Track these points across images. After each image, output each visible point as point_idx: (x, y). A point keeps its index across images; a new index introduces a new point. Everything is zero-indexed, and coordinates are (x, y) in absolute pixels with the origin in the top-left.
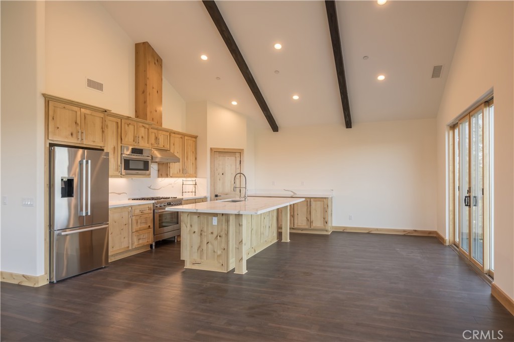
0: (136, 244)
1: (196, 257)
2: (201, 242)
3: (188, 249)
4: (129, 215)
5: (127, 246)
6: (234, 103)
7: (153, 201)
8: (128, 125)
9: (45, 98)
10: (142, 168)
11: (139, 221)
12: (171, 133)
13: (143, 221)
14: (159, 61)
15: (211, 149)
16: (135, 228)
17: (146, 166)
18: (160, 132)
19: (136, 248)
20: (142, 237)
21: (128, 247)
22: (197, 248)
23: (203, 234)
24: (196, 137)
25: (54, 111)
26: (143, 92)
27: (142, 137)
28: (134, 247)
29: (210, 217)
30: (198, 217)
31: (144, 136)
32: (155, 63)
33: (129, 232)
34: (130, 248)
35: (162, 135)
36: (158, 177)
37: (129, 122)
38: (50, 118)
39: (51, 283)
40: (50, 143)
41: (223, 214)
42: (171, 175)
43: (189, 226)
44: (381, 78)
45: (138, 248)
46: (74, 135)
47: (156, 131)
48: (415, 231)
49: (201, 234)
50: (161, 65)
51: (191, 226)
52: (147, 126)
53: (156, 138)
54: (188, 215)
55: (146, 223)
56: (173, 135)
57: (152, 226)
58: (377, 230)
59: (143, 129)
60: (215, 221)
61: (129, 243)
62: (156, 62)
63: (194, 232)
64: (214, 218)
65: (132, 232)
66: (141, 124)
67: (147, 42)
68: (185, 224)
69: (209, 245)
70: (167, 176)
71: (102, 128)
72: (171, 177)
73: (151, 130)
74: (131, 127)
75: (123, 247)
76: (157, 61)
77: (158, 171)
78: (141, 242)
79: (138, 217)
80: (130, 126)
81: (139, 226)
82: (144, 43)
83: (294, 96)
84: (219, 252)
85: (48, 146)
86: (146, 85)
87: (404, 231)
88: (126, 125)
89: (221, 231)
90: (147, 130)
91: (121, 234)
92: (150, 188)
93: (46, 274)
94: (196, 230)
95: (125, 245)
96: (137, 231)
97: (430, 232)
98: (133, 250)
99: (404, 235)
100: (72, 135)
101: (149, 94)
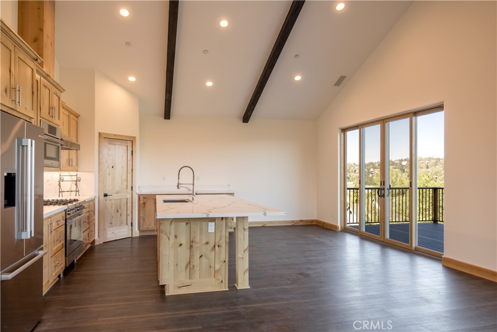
1: (183, 278)
2: (191, 256)
3: (172, 268)
4: (49, 229)
6: (132, 79)
7: (65, 207)
11: (56, 238)
15: (100, 134)
16: (53, 249)
21: (49, 281)
22: (184, 266)
23: (194, 245)
24: (78, 116)
29: (204, 223)
30: (187, 224)
41: (222, 218)
43: (172, 237)
44: (298, 78)
48: (301, 221)
49: (191, 247)
51: (176, 237)
54: (171, 223)
57: (64, 244)
58: (271, 222)
60: (211, 227)
63: (181, 245)
64: (210, 224)
68: (166, 235)
69: (203, 259)
78: (57, 269)
79: (55, 233)
81: (56, 246)
83: (207, 81)
84: (217, 267)
87: (293, 222)
89: (221, 239)
94: (184, 242)
97: (312, 221)
99: (293, 226)
100: (6, 92)
101: (45, 45)
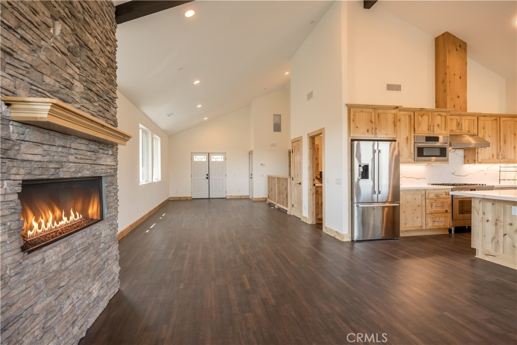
0: (430, 225)
1: (489, 248)
2: (497, 232)
4: (422, 197)
5: (421, 225)
7: (452, 187)
8: (422, 116)
9: (348, 106)
10: (439, 154)
11: (434, 204)
12: (479, 116)
13: (439, 204)
14: (461, 46)
16: (429, 210)
17: (443, 152)
18: (464, 117)
19: (430, 229)
20: (437, 219)
21: (422, 227)
22: (490, 239)
23: (499, 224)
25: (354, 115)
26: (443, 82)
27: (438, 125)
28: (428, 228)
30: (493, 204)
31: (440, 124)
32: (457, 50)
33: (422, 213)
34: (424, 228)
35: (467, 121)
36: (465, 163)
37: (422, 113)
38: (352, 121)
39: (353, 241)
40: (351, 139)
42: (480, 161)
43: (481, 213)
45: (432, 229)
46: (370, 131)
47: (458, 117)
49: (496, 224)
50: (465, 50)
51: (484, 213)
52: (444, 114)
53: (458, 124)
54: (480, 202)
55: (442, 207)
56: (481, 118)
57: (450, 211)
59: (439, 118)
60: (515, 211)
61: (422, 223)
62: (458, 48)
63: (488, 221)
64: (513, 207)
65: (426, 214)
66: (436, 113)
67: (447, 32)
68: (476, 210)
69: (507, 237)
70: (474, 162)
71: (394, 123)
72: (480, 163)
73: (449, 118)
74: (425, 117)
75: (416, 226)
76: (460, 46)
77: (465, 157)
78: (436, 224)
79: (432, 201)
80: (424, 116)
81: (434, 209)
82: (443, 34)
85: (350, 141)
86: (446, 74)
88: (420, 117)
90: (443, 118)
91: (413, 213)
92: (453, 174)
93: (349, 233)
94: (490, 219)
95: (418, 223)
96: (431, 213)
98: (426, 230)
100: (368, 131)
101: (450, 82)
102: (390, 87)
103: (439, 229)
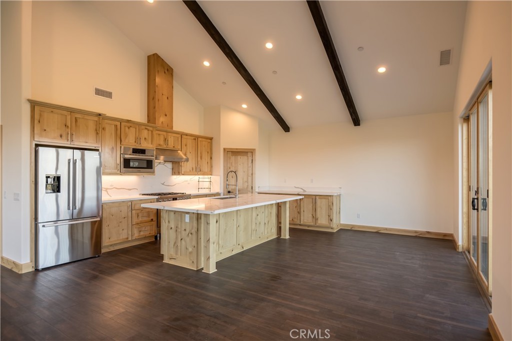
0: (136, 235)
1: (172, 252)
2: (177, 238)
3: (167, 244)
4: (128, 209)
5: (126, 237)
6: (244, 106)
7: (157, 197)
8: (129, 128)
9: (31, 103)
10: (145, 166)
11: (140, 215)
12: (182, 135)
13: (145, 214)
14: (169, 71)
15: (224, 149)
16: (135, 220)
17: (149, 165)
18: (170, 134)
19: (136, 239)
20: (143, 229)
21: (128, 238)
22: (173, 244)
23: (178, 230)
24: (211, 139)
25: (40, 115)
26: (153, 99)
27: (145, 139)
28: (134, 238)
29: (183, 214)
30: (175, 213)
31: (147, 137)
32: (165, 72)
33: (128, 225)
34: (130, 239)
35: (172, 137)
36: (172, 175)
37: (129, 125)
38: (36, 122)
39: (37, 271)
40: (36, 144)
41: (193, 213)
42: (183, 173)
43: (167, 221)
44: (382, 70)
45: (138, 239)
46: (64, 137)
47: (165, 133)
48: (428, 232)
49: (176, 230)
50: (172, 75)
51: (169, 222)
52: (151, 129)
53: (165, 139)
54: (166, 211)
55: (149, 216)
56: (184, 137)
57: (155, 219)
58: (386, 229)
59: (146, 132)
61: (128, 234)
62: (166, 72)
63: (171, 228)
64: (186, 215)
65: (132, 225)
66: (143, 127)
67: (156, 54)
69: (183, 241)
70: (179, 173)
71: (96, 130)
72: (183, 175)
73: (155, 133)
74: (133, 130)
75: (121, 238)
76: (168, 70)
77: (173, 169)
78: (142, 233)
79: (138, 211)
80: (131, 128)
81: (140, 219)
82: (154, 55)
83: (297, 95)
84: (190, 249)
85: (34, 146)
86: (155, 92)
87: (416, 232)
88: (127, 128)
89: (192, 228)
90: (150, 132)
91: (119, 226)
92: (163, 184)
93: (31, 262)
94: (173, 227)
95: (124, 236)
96: (138, 224)
98: (132, 241)
99: (416, 237)
100: (61, 136)
101: (158, 100)
102: (99, 92)
103: (145, 238)
